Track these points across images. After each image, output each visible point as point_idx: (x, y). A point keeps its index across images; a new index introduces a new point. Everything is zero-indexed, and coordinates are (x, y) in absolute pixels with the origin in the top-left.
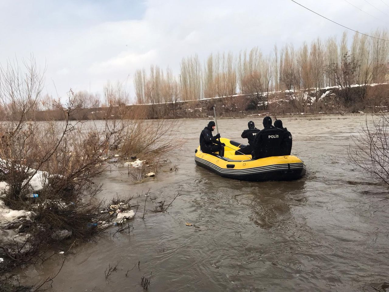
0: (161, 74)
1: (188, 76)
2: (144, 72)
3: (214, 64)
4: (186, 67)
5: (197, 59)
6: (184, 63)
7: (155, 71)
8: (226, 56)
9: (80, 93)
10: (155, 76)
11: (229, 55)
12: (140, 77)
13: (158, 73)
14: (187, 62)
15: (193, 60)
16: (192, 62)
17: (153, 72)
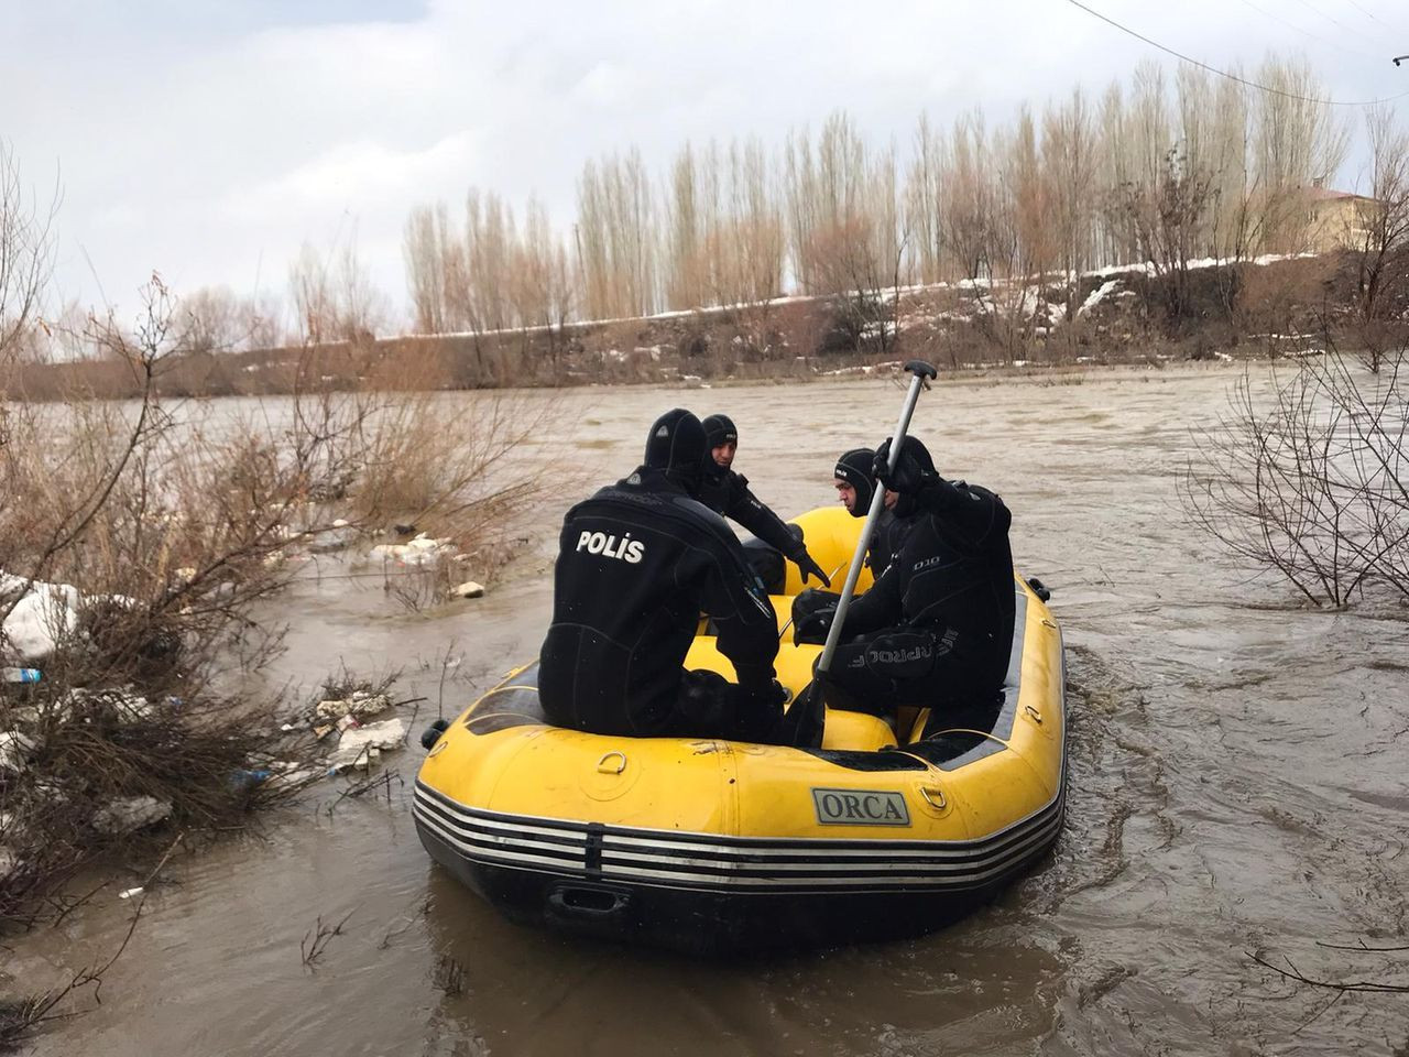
0: (505, 222)
1: (606, 230)
2: (442, 214)
3: (699, 187)
4: (599, 197)
5: (637, 166)
6: (590, 182)
7: (483, 213)
8: (741, 154)
10: (483, 233)
11: (750, 149)
12: (427, 232)
13: (495, 219)
14: (602, 176)
15: (624, 171)
16: (618, 180)
17: (476, 216)
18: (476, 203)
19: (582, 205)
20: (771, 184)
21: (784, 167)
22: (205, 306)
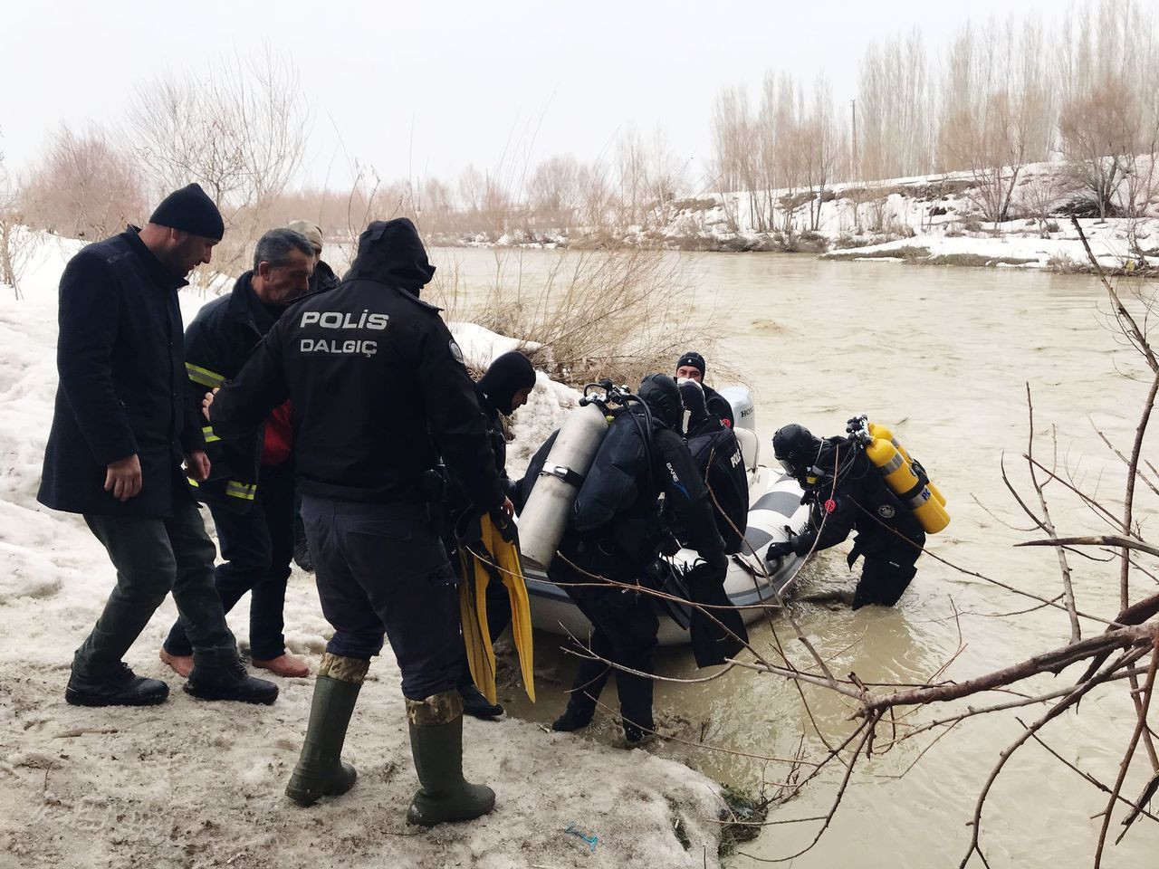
0: (796, 100)
1: (883, 104)
2: (743, 94)
3: (974, 61)
4: (880, 75)
5: (917, 46)
6: (873, 62)
7: (776, 90)
8: (1018, 31)
9: (556, 160)
10: (776, 108)
11: (1027, 26)
12: (730, 111)
13: (786, 96)
14: (884, 56)
15: (904, 52)
16: (898, 59)
17: (770, 94)
18: (772, 83)
19: (864, 84)
20: (1047, 57)
21: (1060, 40)
22: (555, 169)
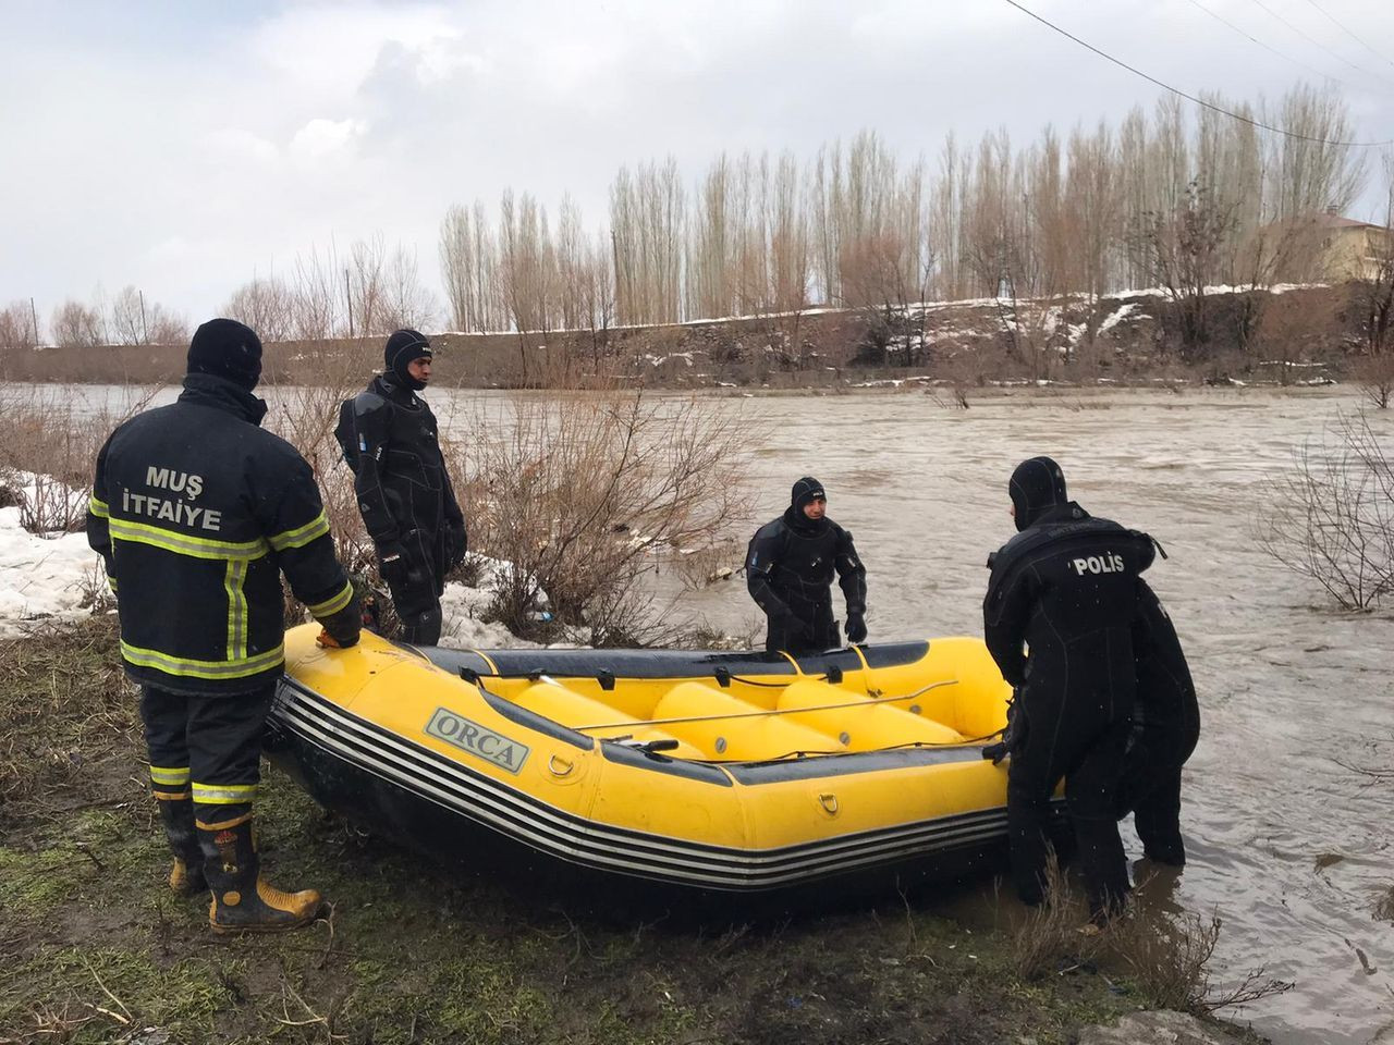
0: (540, 223)
1: (637, 236)
2: (478, 215)
4: (633, 203)
5: (673, 175)
6: (623, 189)
7: (517, 214)
10: (517, 233)
12: (462, 232)
13: (529, 220)
14: (636, 183)
15: (659, 178)
16: (653, 186)
17: (509, 217)
18: (511, 205)
19: (615, 211)
20: (800, 196)
22: (254, 296)
